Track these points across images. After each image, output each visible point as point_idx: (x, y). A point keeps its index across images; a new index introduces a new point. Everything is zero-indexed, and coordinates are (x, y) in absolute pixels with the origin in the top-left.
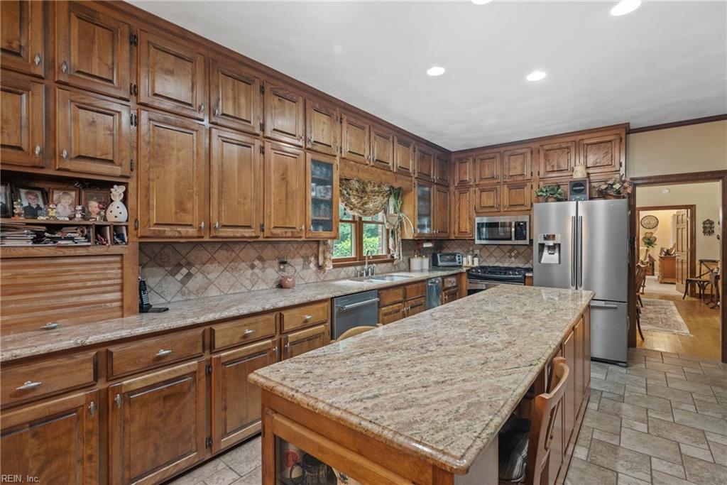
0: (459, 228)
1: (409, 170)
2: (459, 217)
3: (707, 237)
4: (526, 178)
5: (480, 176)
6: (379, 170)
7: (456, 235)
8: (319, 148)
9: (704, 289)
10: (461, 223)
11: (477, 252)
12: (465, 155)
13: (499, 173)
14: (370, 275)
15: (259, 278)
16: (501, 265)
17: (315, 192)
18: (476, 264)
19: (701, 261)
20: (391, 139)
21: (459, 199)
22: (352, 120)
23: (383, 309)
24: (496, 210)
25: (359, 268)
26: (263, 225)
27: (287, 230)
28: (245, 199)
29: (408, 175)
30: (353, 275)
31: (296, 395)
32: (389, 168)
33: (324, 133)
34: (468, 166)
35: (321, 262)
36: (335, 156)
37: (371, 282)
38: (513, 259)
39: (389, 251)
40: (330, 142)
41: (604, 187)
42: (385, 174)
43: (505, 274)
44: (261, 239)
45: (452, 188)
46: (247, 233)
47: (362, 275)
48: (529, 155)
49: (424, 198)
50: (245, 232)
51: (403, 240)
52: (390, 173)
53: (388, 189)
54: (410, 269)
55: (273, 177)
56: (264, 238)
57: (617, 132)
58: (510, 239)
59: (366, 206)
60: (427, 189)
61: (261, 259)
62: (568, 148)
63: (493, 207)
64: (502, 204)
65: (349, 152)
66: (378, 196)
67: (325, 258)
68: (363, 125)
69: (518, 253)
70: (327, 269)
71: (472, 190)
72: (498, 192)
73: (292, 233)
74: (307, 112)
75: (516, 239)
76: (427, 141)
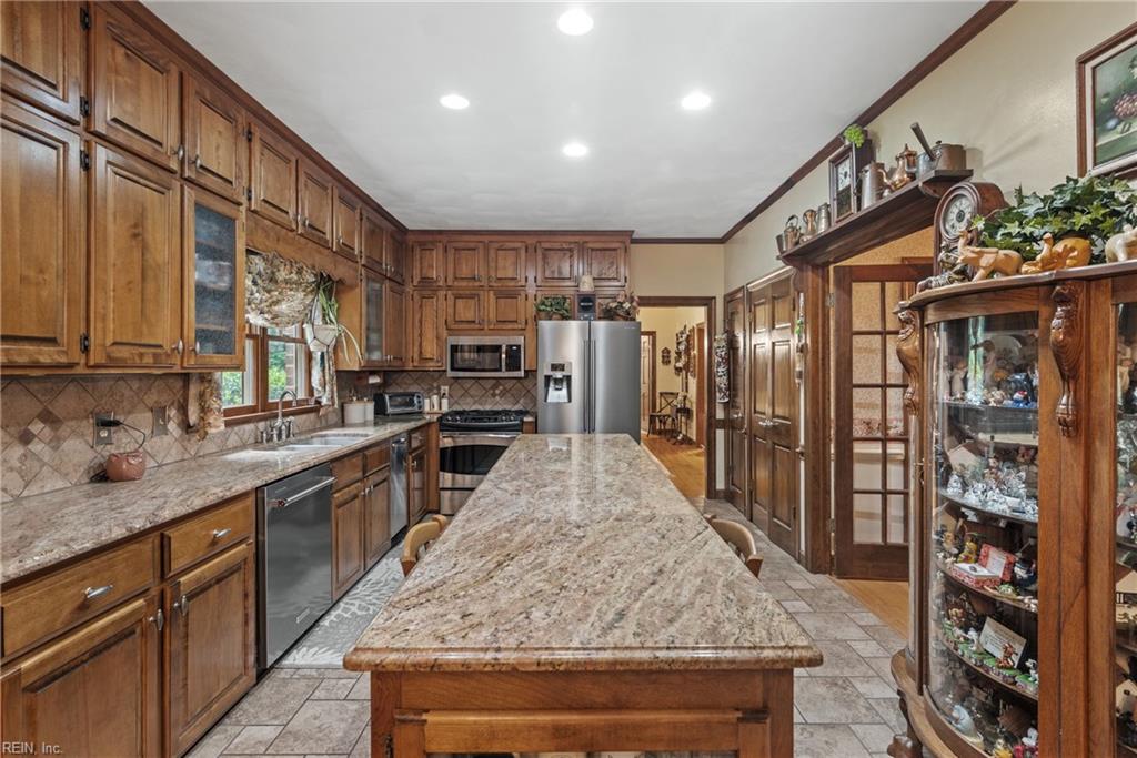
0: (421, 352)
1: (353, 249)
2: (420, 336)
3: (666, 367)
4: (519, 284)
5: (455, 273)
6: (310, 244)
7: (416, 364)
8: (208, 180)
9: (665, 423)
10: (424, 344)
11: (445, 389)
12: (430, 238)
13: (482, 273)
14: (284, 437)
15: (44, 464)
16: (481, 408)
17: (200, 272)
18: (445, 408)
19: (661, 394)
20: (329, 191)
21: (421, 306)
22: (269, 140)
23: (336, 495)
24: (477, 326)
25: (261, 425)
26: (86, 338)
27: (143, 350)
28: (41, 271)
29: (351, 258)
30: (252, 440)
31: (499, 655)
32: (327, 241)
33: (221, 153)
34: (436, 256)
35: (193, 418)
36: (239, 204)
37: (293, 449)
38: (497, 398)
39: (311, 391)
40: (231, 173)
41: (614, 305)
42: (320, 253)
43: (496, 420)
44: (80, 370)
45: (409, 289)
46: (47, 355)
47: (270, 439)
48: (523, 252)
49: (374, 300)
50: (40, 353)
51: (338, 372)
52: (326, 252)
53: (312, 279)
54: (343, 421)
55: (111, 228)
56: (89, 367)
57: (621, 239)
58: (499, 370)
59: (276, 308)
60: (377, 286)
61: (48, 418)
62: (571, 250)
63: (474, 322)
64: (486, 319)
65: (264, 200)
66: (297, 290)
67: (204, 410)
68: (288, 155)
69: (505, 389)
70: (212, 431)
71: (442, 293)
72: (481, 302)
73: (155, 356)
74: (186, 100)
75: (507, 370)
76: (379, 206)
